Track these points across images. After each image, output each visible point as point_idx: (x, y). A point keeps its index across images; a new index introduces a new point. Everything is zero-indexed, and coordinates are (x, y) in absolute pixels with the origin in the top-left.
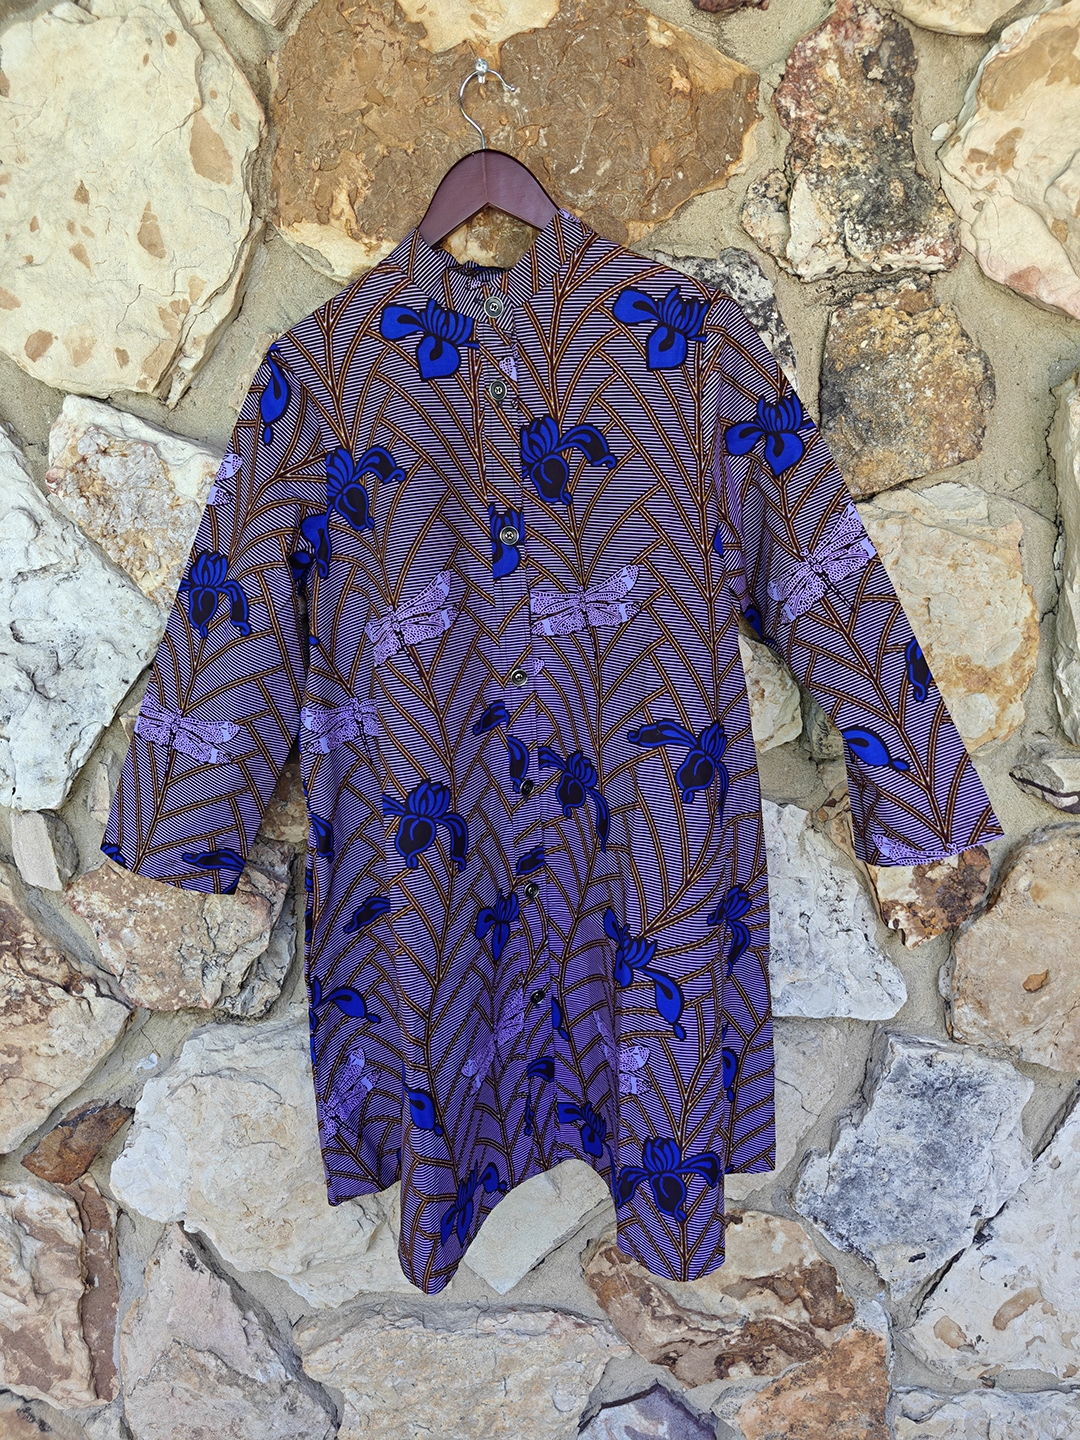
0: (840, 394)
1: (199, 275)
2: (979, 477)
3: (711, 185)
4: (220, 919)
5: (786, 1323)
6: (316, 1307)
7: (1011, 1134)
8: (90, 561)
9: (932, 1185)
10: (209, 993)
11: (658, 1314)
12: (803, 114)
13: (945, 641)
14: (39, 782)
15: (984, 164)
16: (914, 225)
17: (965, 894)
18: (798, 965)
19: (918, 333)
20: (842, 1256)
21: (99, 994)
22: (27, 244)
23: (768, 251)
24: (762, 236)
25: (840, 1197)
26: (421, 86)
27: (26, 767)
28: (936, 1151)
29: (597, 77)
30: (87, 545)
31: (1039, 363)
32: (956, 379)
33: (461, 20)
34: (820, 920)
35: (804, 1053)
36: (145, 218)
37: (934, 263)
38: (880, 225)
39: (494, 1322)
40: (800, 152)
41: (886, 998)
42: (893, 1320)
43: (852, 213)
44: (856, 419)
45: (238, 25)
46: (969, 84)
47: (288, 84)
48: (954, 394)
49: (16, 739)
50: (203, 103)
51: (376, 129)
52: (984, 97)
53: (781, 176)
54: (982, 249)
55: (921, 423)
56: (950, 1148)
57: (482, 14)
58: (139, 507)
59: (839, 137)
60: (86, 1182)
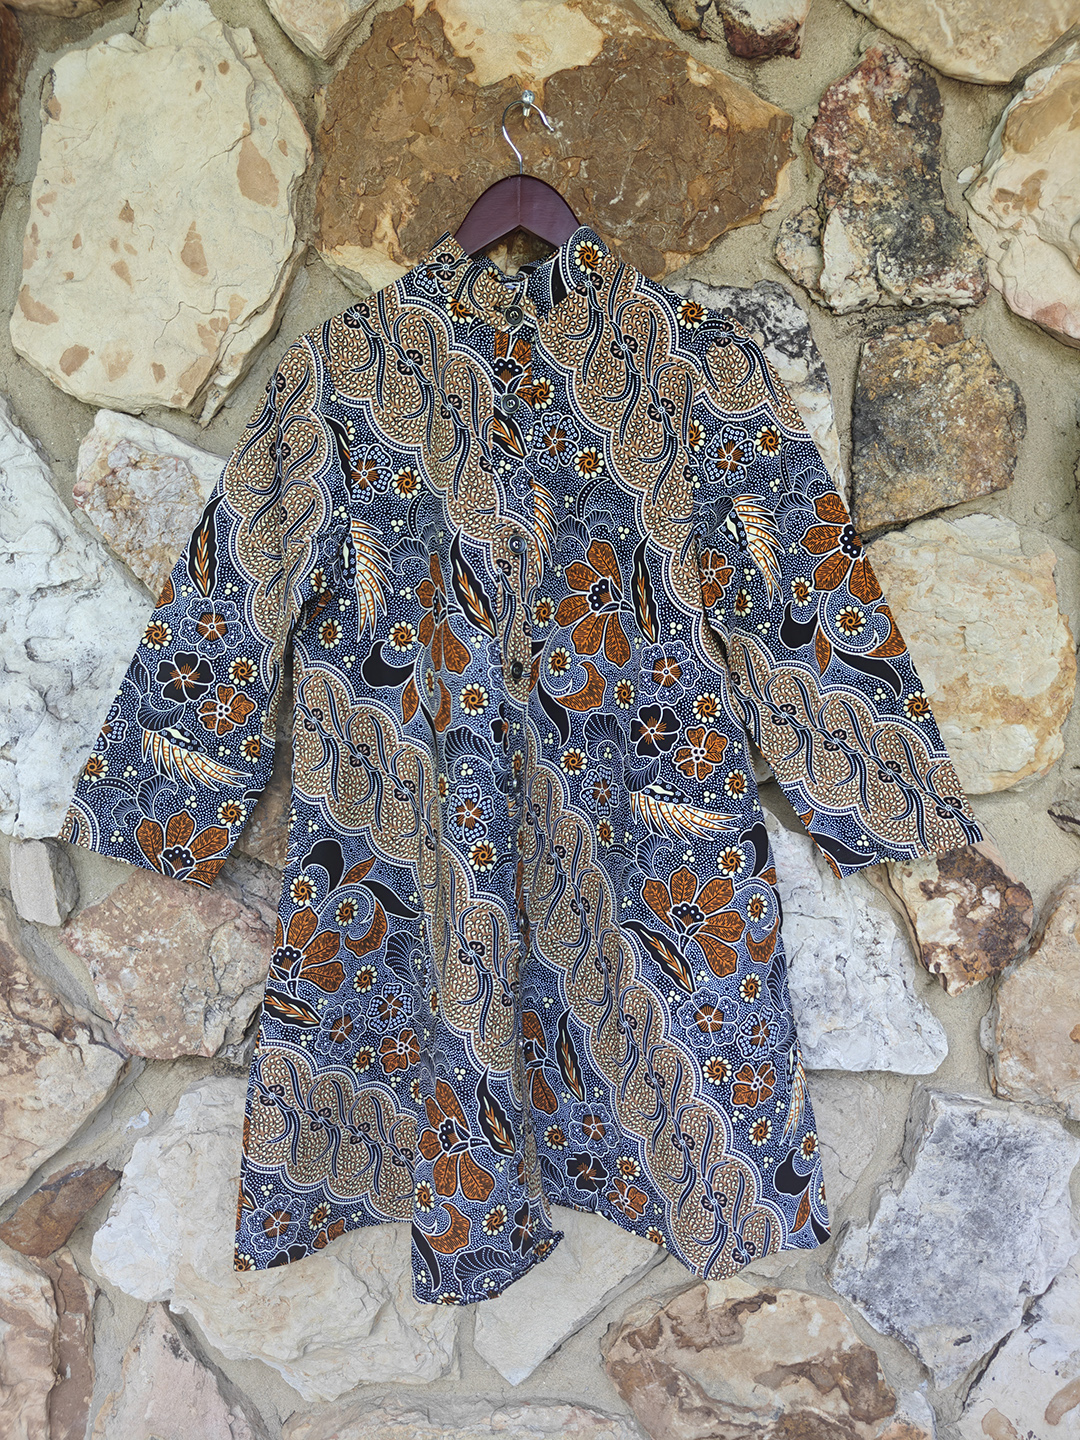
0: (873, 422)
1: (240, 294)
2: (1010, 509)
3: (745, 220)
4: (227, 958)
5: (824, 1415)
6: (310, 1400)
7: (1059, 1201)
8: (113, 577)
9: (977, 1258)
10: (211, 1042)
11: (686, 1406)
12: (837, 153)
13: (982, 671)
14: (44, 808)
15: (1011, 204)
16: (945, 259)
17: (1008, 937)
18: (834, 1012)
19: (948, 365)
20: (882, 1339)
21: (92, 1041)
22: (69, 261)
23: (800, 284)
24: (796, 268)
25: (881, 1272)
26: (467, 118)
27: (32, 793)
28: (982, 1220)
29: (638, 113)
30: (110, 562)
31: (1066, 398)
32: (987, 408)
33: (507, 57)
34: (856, 963)
35: (841, 1111)
36: (189, 237)
37: (964, 297)
38: (912, 259)
39: (506, 1418)
40: (833, 187)
41: (927, 1051)
42: (937, 1414)
43: (885, 247)
44: (889, 446)
45: (288, 59)
46: (993, 131)
47: (334, 114)
48: (987, 422)
49: (23, 762)
50: (252, 129)
51: (422, 156)
52: (1009, 140)
53: (813, 212)
54: (1009, 286)
55: (954, 451)
56: (996, 1216)
57: (528, 52)
58: (167, 522)
59: (871, 176)
60: (64, 1257)
